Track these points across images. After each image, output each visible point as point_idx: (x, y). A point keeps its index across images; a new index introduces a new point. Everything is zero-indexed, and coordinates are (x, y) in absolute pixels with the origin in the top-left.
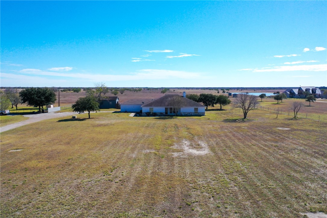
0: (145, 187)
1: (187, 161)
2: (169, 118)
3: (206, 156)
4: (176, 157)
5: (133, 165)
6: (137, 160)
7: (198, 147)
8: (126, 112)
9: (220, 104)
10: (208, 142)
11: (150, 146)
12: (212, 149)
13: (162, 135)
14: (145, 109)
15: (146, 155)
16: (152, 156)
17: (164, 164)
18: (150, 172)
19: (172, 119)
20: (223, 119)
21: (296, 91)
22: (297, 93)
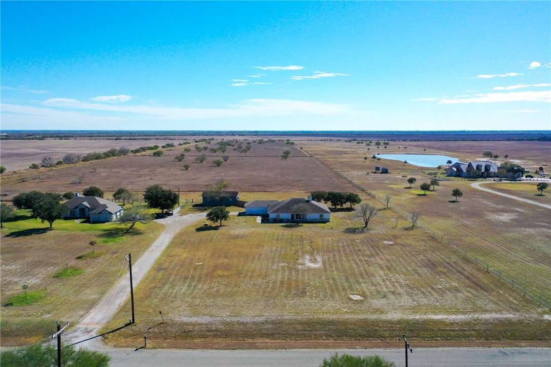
0: (285, 285)
1: (306, 271)
2: (295, 225)
3: (319, 269)
4: (300, 269)
5: (276, 274)
6: (277, 270)
7: (315, 261)
8: (251, 215)
9: (350, 203)
10: (323, 256)
11: (284, 260)
12: (324, 263)
13: (291, 250)
14: (272, 216)
15: (282, 267)
16: (286, 268)
17: (294, 273)
18: (287, 278)
19: (298, 228)
20: (344, 228)
21: (464, 168)
22: (465, 171)
